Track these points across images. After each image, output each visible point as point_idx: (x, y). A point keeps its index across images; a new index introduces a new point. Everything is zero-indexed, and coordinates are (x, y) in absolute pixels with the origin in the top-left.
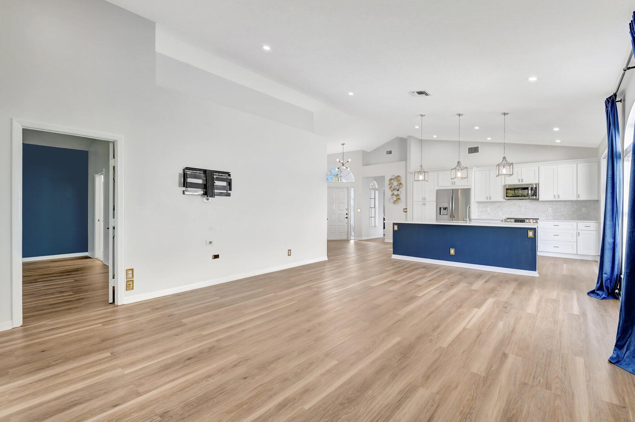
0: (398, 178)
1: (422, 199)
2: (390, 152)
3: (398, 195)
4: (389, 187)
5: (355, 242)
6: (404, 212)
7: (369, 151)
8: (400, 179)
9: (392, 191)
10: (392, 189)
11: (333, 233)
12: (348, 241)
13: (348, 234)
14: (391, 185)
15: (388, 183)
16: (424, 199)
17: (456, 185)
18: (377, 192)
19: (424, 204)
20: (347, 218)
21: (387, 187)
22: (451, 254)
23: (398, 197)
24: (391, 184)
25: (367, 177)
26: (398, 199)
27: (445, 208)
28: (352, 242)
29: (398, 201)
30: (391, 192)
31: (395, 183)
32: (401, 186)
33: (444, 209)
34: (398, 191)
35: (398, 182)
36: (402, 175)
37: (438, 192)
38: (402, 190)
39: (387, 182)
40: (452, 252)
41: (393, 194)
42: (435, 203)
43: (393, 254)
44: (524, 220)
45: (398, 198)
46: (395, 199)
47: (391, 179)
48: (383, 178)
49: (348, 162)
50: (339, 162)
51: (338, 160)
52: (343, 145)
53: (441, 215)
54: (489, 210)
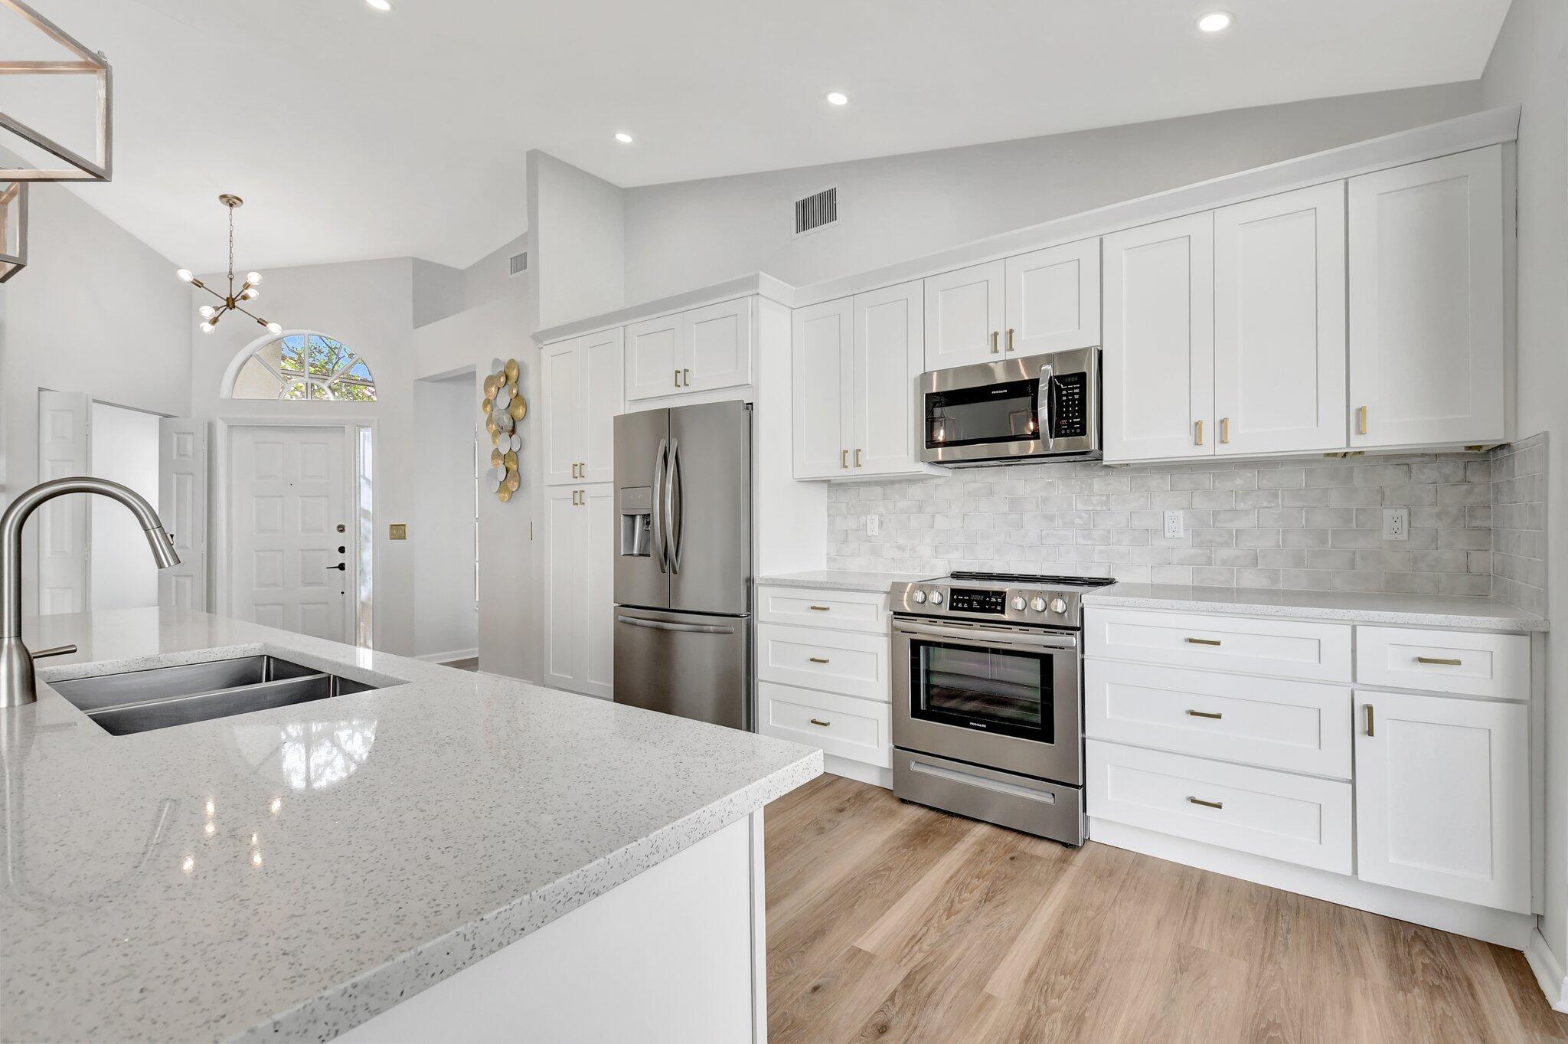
0: (510, 372)
3: (510, 454)
4: (483, 417)
8: (518, 375)
9: (494, 437)
10: (494, 427)
14: (489, 409)
15: (483, 398)
16: (578, 470)
17: (693, 388)
19: (578, 499)
20: (342, 567)
21: (481, 420)
24: (489, 401)
26: (512, 478)
29: (513, 487)
30: (492, 446)
31: (503, 400)
32: (523, 410)
33: (645, 524)
34: (512, 433)
37: (619, 429)
38: (527, 432)
39: (480, 395)
41: (496, 453)
45: (512, 473)
47: (489, 381)
50: (197, 285)
51: (186, 275)
52: (231, 205)
53: (632, 555)
54: (873, 528)
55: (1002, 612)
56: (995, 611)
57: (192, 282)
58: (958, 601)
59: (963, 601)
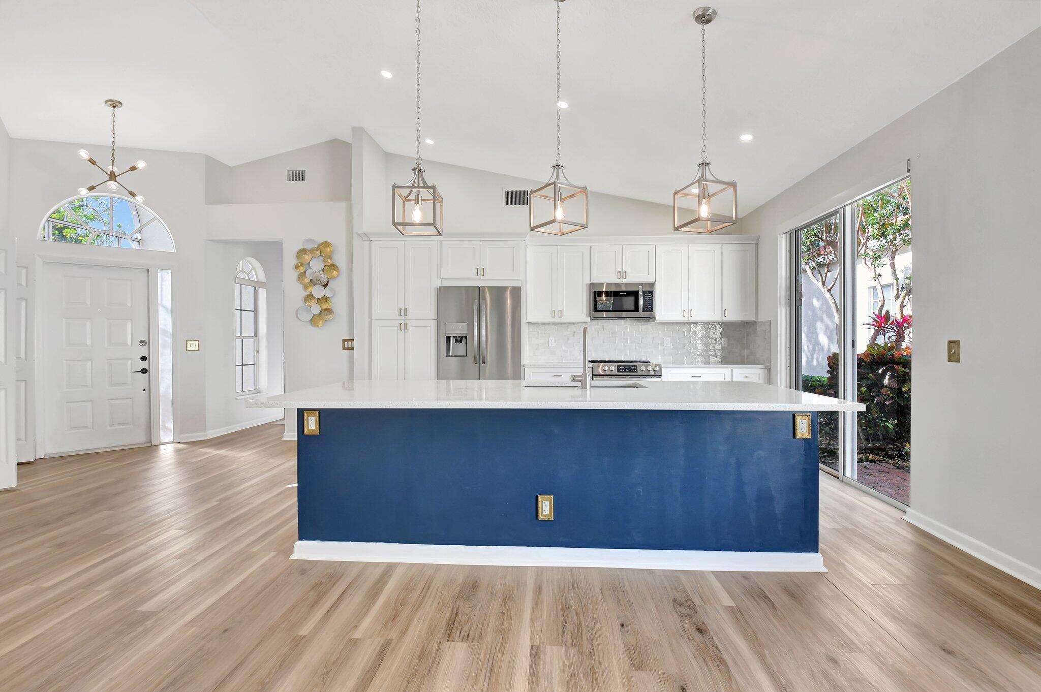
0: (323, 249)
1: (398, 313)
2: (301, 176)
3: (325, 299)
4: (295, 274)
5: (178, 451)
6: (344, 349)
7: (231, 163)
8: (331, 252)
9: (306, 287)
10: (307, 281)
11: (86, 427)
12: (149, 449)
13: (150, 426)
14: (302, 269)
15: (294, 262)
16: (403, 312)
17: (487, 276)
18: (262, 293)
19: (403, 327)
20: (144, 371)
21: (290, 274)
22: (540, 517)
23: (325, 306)
24: (302, 265)
25: (226, 242)
26: (326, 313)
27: (459, 339)
28: (167, 452)
29: (326, 318)
30: (304, 292)
31: (317, 265)
32: (335, 273)
33: (456, 341)
34: (325, 286)
35: (324, 261)
36: (338, 240)
37: (443, 293)
38: (339, 286)
39: (289, 259)
40: (546, 507)
41: (310, 297)
42: (433, 324)
43: (300, 539)
44: (636, 366)
45: (326, 309)
46: (316, 310)
47: (303, 251)
48: (276, 247)
49: (133, 169)
50: (92, 163)
51: (84, 154)
52: (114, 107)
53: (449, 356)
54: (552, 343)
55: (637, 372)
56: (634, 372)
57: (89, 160)
58: (620, 369)
59: (622, 369)
